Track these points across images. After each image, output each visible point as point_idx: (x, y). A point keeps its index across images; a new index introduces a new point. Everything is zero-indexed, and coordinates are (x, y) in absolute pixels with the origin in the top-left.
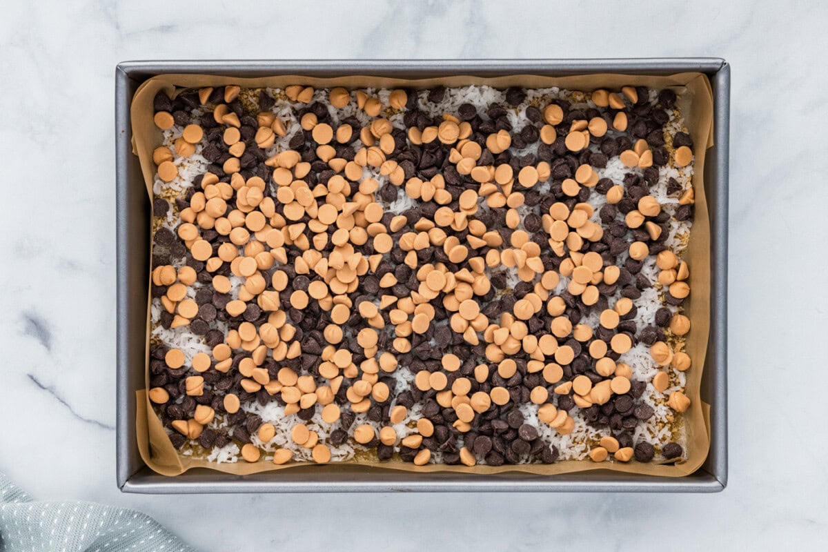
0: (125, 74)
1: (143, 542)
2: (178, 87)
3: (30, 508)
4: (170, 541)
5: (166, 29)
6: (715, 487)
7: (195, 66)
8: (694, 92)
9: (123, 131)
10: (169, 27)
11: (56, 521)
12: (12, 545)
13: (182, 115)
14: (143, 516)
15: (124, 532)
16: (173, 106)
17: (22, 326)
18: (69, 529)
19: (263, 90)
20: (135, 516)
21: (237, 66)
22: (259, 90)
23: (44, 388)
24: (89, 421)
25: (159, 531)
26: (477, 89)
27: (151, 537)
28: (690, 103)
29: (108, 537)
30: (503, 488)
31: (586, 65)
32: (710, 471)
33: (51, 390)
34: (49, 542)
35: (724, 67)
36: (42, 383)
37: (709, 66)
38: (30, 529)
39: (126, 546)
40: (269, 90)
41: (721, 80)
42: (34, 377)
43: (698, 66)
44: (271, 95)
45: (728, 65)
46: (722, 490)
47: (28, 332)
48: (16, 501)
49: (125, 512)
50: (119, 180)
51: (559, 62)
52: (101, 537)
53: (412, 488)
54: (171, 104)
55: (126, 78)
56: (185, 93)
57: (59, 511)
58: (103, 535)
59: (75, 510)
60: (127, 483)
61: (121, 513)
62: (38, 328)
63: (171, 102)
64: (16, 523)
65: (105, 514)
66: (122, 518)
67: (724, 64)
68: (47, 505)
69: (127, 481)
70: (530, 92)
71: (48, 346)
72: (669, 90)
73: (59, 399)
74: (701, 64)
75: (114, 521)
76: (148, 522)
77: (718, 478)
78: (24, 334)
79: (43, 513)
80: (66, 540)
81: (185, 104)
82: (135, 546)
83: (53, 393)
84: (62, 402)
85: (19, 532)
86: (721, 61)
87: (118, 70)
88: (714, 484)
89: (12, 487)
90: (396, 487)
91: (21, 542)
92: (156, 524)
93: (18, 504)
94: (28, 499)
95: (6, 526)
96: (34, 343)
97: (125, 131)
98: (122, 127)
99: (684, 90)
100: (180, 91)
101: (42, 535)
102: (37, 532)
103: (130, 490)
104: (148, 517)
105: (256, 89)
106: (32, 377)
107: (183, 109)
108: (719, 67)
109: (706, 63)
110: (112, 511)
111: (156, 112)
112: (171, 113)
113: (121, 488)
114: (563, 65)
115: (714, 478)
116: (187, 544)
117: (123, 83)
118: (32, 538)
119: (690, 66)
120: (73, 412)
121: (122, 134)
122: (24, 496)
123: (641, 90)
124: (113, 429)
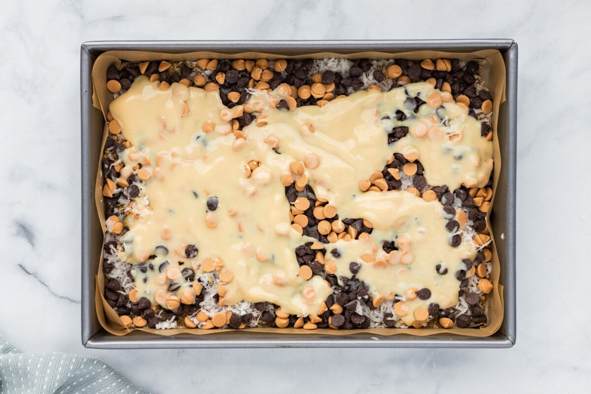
0: (87, 50)
1: (100, 381)
2: (123, 61)
3: (21, 357)
4: (119, 380)
5: (117, 18)
6: (507, 344)
7: (137, 45)
8: (492, 63)
9: (86, 91)
10: (119, 17)
11: (39, 366)
12: (7, 384)
13: (126, 82)
14: (100, 363)
15: (87, 374)
16: (121, 75)
17: (14, 229)
18: (48, 371)
19: (184, 63)
20: (95, 362)
21: (167, 45)
22: (181, 63)
23: (29, 274)
24: (62, 297)
25: (112, 373)
26: (336, 60)
27: (106, 377)
28: (489, 71)
29: (76, 378)
30: (356, 345)
31: (415, 44)
32: (503, 333)
33: (35, 275)
34: (34, 381)
35: (513, 45)
36: (28, 270)
37: (502, 45)
38: (20, 372)
39: (89, 384)
40: (188, 62)
41: (512, 55)
42: (23, 266)
43: (495, 45)
44: (189, 66)
45: (517, 44)
46: (512, 346)
47: (18, 234)
48: (10, 353)
49: (88, 359)
50: (83, 126)
51: (396, 42)
52: (70, 378)
53: (292, 345)
54: (119, 74)
55: (88, 54)
56: (129, 66)
57: (41, 359)
58: (72, 376)
59: (53, 358)
60: (89, 341)
61: (85, 360)
62: (26, 231)
63: (119, 72)
64: (10, 368)
65: (74, 360)
66: (86, 363)
67: (513, 43)
68: (32, 355)
69: (89, 339)
70: (374, 62)
71: (32, 244)
72: (473, 61)
73: (40, 281)
74: (497, 43)
75: (80, 365)
76: (104, 367)
77: (510, 338)
78: (16, 235)
79: (30, 361)
80: (47, 379)
81: (129, 74)
82: (95, 384)
83: (36, 277)
84: (43, 284)
85: (13, 375)
86: (511, 41)
87: (83, 48)
88: (507, 342)
89: (7, 343)
90: (280, 344)
91: (14, 382)
92: (109, 369)
93: (12, 355)
94: (19, 352)
95: (3, 371)
96: (23, 242)
97: (88, 91)
98: (86, 88)
99: (484, 62)
100: (125, 64)
101: (29, 376)
102: (25, 374)
103: (91, 346)
104: (104, 363)
105: (179, 62)
106: (21, 266)
107: (128, 78)
108: (509, 45)
109: (501, 42)
110: (79, 358)
111: (108, 80)
112: (119, 81)
113: (85, 345)
114: (399, 44)
115: (506, 338)
116: (132, 383)
117: (86, 57)
118: (22, 379)
119: (490, 45)
120: (50, 291)
121: (85, 93)
122: (15, 350)
123: (453, 61)
124: (79, 303)
